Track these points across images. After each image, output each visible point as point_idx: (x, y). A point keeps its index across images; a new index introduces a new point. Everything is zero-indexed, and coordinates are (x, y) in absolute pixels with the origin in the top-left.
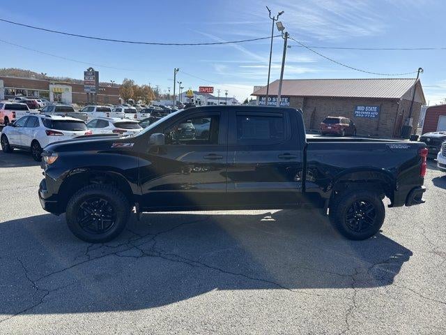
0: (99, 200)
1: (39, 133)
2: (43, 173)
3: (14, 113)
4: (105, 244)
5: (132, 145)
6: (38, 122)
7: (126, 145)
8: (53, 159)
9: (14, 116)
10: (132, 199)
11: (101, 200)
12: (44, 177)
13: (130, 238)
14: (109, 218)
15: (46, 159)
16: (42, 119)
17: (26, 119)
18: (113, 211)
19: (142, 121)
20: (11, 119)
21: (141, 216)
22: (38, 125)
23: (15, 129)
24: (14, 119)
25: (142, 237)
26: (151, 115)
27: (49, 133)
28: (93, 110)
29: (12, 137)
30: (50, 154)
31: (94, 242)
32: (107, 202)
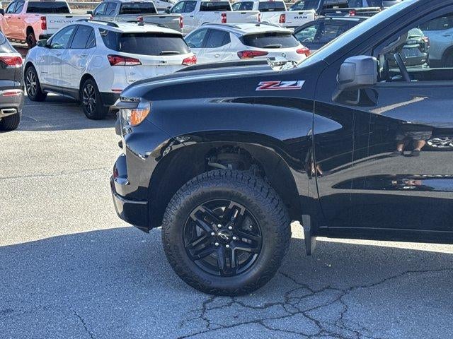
0: (227, 204)
1: (95, 60)
2: (121, 144)
3: (44, 19)
4: (239, 299)
5: (301, 83)
6: (94, 37)
7: (287, 85)
8: (141, 114)
9: (44, 26)
10: (295, 206)
11: (232, 204)
12: (123, 152)
13: (288, 293)
14: (246, 245)
15: (126, 114)
16: (101, 30)
17: (70, 32)
18: (256, 230)
19: (298, 30)
20: (38, 32)
21: (313, 246)
22: (94, 44)
23: (50, 53)
24: (44, 32)
25: (314, 293)
26: (318, 13)
27: (114, 61)
28: (192, 9)
29: (45, 68)
30: (134, 105)
31: (216, 292)
32: (243, 209)
